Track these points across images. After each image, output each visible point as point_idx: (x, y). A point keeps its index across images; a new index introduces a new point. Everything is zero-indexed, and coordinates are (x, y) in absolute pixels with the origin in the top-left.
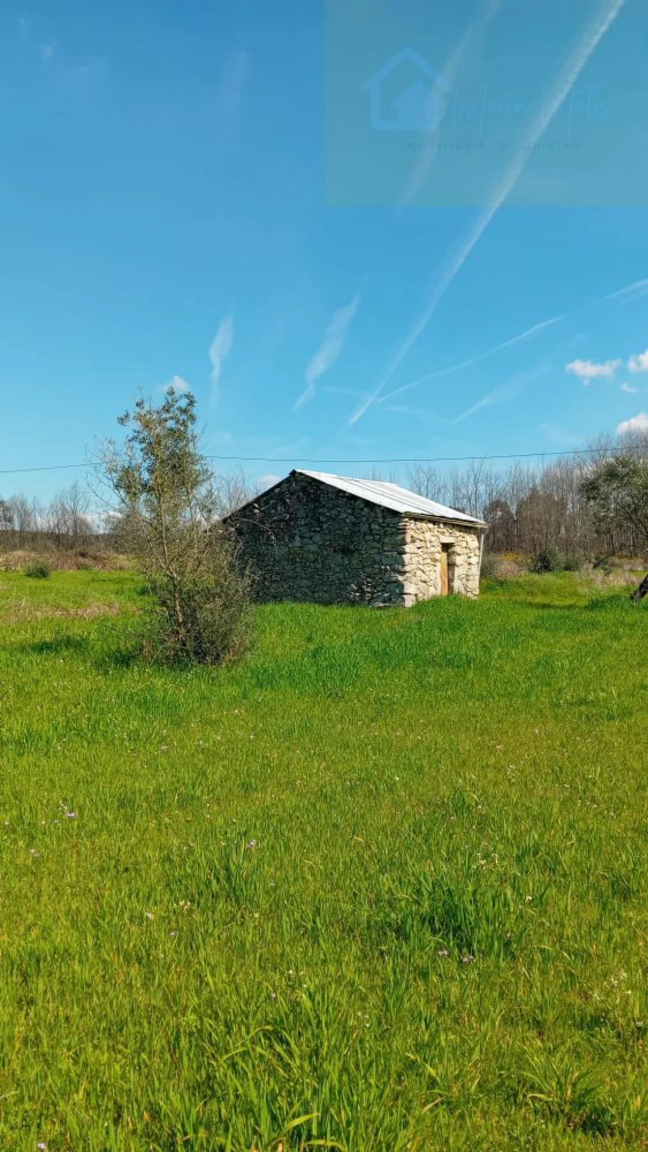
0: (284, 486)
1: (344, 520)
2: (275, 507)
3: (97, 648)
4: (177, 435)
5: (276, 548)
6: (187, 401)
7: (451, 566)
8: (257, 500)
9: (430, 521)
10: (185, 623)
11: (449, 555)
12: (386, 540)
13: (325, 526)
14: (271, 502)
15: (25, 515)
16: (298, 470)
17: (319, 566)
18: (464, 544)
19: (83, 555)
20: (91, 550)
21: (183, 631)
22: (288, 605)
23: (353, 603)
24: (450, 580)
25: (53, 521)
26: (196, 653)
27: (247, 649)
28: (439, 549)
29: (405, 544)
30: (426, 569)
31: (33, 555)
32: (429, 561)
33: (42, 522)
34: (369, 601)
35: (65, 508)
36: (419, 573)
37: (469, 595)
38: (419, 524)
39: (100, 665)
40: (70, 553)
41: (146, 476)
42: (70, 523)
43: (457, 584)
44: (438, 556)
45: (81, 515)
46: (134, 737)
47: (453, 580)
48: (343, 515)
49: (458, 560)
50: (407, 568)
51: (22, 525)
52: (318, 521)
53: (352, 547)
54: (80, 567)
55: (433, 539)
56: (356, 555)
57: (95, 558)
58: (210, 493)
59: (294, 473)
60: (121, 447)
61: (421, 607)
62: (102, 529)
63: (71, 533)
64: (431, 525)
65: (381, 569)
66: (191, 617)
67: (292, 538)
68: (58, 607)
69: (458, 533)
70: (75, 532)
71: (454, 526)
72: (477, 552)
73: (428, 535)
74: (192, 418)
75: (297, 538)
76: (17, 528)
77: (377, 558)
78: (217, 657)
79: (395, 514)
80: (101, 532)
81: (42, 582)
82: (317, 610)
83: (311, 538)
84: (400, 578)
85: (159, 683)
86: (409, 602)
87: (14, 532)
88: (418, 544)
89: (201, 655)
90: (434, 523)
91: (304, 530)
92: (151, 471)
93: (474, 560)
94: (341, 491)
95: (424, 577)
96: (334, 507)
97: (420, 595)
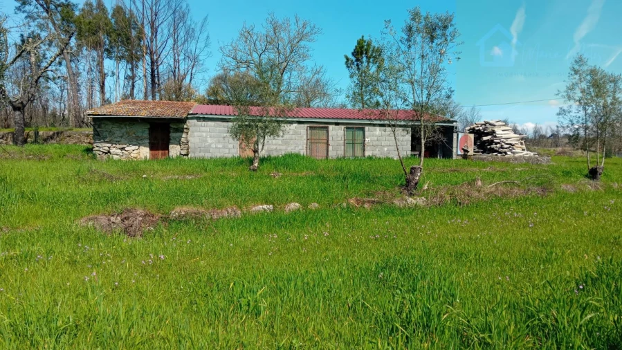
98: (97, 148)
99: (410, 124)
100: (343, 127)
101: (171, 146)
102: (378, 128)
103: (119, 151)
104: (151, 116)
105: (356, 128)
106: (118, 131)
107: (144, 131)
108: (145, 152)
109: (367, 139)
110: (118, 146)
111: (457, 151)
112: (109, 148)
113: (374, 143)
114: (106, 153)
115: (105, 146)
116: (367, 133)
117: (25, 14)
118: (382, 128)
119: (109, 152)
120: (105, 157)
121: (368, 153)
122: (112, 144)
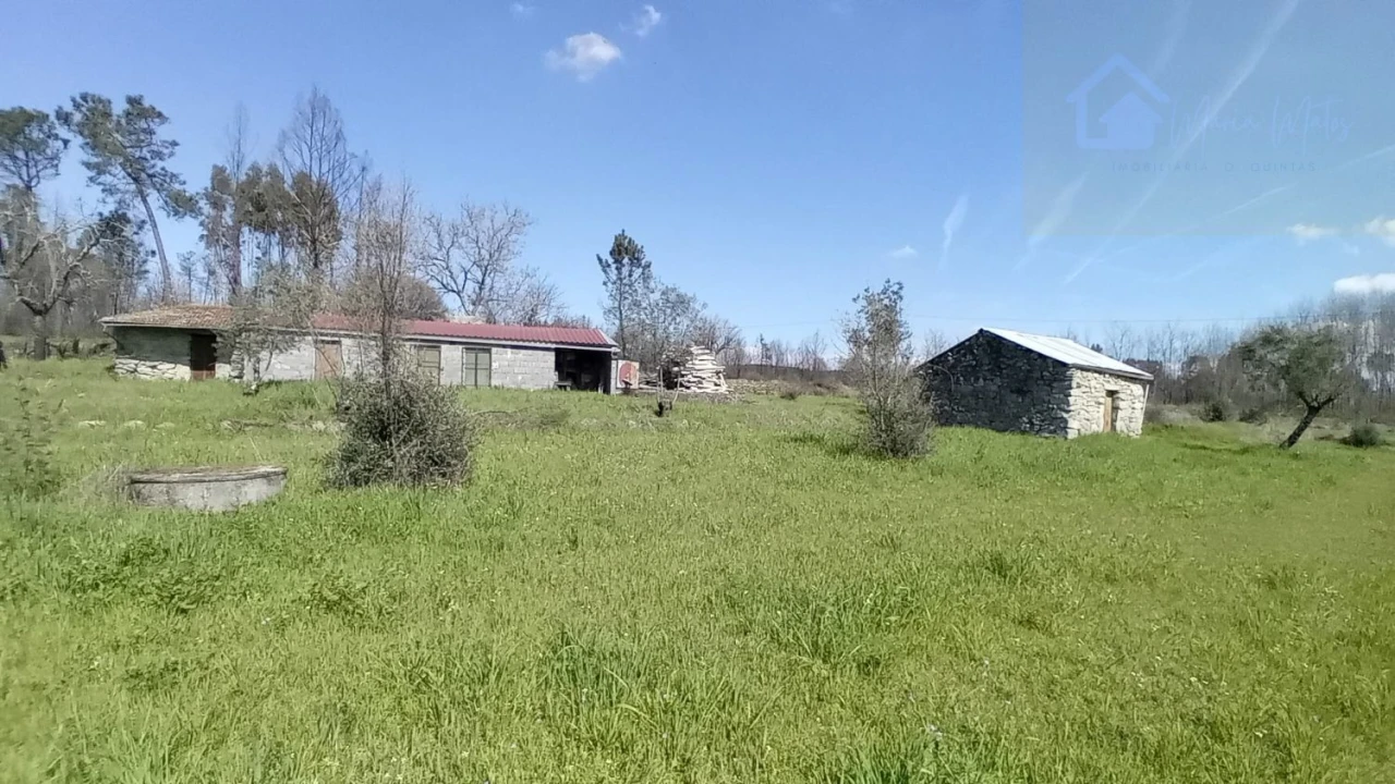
0: (973, 341)
1: (1020, 367)
2: (965, 355)
3: (829, 443)
4: (890, 309)
5: (963, 386)
6: (897, 286)
7: (1115, 409)
8: (951, 350)
9: (1096, 372)
10: (886, 431)
11: (1113, 401)
12: (1055, 385)
13: (1004, 371)
14: (962, 352)
15: (780, 355)
16: (985, 329)
17: (998, 402)
18: (1129, 392)
19: (820, 385)
20: (826, 382)
21: (884, 435)
22: (967, 429)
23: (1023, 432)
24: (1114, 421)
25: (799, 359)
26: (892, 450)
27: (928, 452)
28: (1104, 394)
29: (1071, 388)
30: (1090, 409)
31: (785, 383)
32: (1093, 403)
33: (791, 360)
34: (1037, 432)
35: (808, 350)
36: (1082, 412)
37: (1131, 434)
38: (1085, 374)
39: (831, 453)
40: (810, 383)
41: (867, 335)
42: (811, 362)
43: (1119, 424)
44: (1102, 400)
45: (819, 355)
46: (849, 488)
47: (1115, 421)
48: (1019, 364)
49: (1122, 404)
50: (1072, 408)
51: (777, 363)
52: (999, 367)
53: (1025, 389)
54: (816, 394)
55: (1098, 386)
56: (1028, 395)
57: (828, 388)
58: (909, 347)
59: (981, 331)
60: (852, 316)
61: (1082, 439)
62: (833, 366)
63: (811, 369)
64: (1096, 375)
65: (1049, 408)
66: (890, 428)
67: (977, 379)
68: (804, 418)
69: (1123, 383)
70: (814, 368)
71: (1119, 377)
72: (1142, 399)
73: (1093, 383)
74: (901, 298)
75: (981, 380)
76: (774, 364)
77: (1046, 398)
78: (906, 455)
79: (1064, 365)
80: (833, 369)
81: (792, 402)
82: (992, 434)
83: (992, 380)
84: (1065, 415)
85: (866, 464)
86: (1072, 435)
87: (772, 366)
88: (1084, 389)
89: (895, 452)
90: (1100, 373)
91: (987, 374)
92: (871, 332)
93: (1138, 405)
94: (1018, 345)
95: (1087, 416)
96: (1012, 358)
97: (1083, 430)
98: (121, 366)
99: (554, 346)
100: (461, 347)
101: (217, 365)
102: (509, 350)
103: (150, 369)
104: (188, 326)
105: (480, 349)
106: (148, 343)
107: (183, 345)
108: (183, 372)
109: (493, 364)
110: (148, 363)
111: (616, 383)
112: (136, 365)
113: (504, 369)
114: (132, 372)
115: (132, 363)
116: (493, 356)
117: (102, 187)
118: (514, 351)
119: (136, 370)
120: (130, 377)
121: (494, 383)
122: (140, 360)
